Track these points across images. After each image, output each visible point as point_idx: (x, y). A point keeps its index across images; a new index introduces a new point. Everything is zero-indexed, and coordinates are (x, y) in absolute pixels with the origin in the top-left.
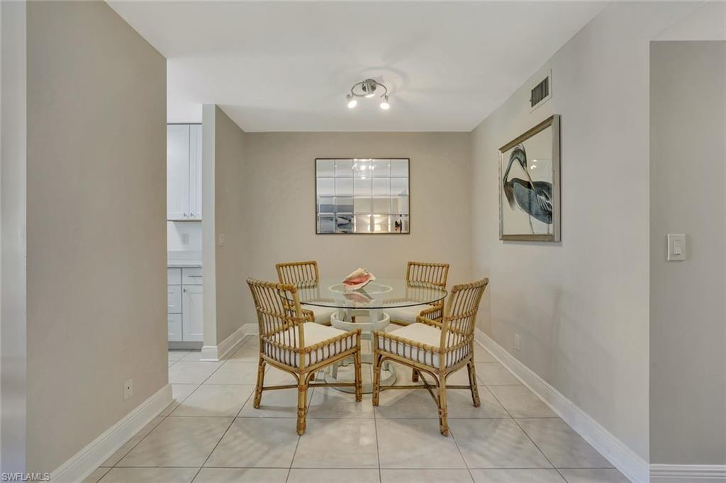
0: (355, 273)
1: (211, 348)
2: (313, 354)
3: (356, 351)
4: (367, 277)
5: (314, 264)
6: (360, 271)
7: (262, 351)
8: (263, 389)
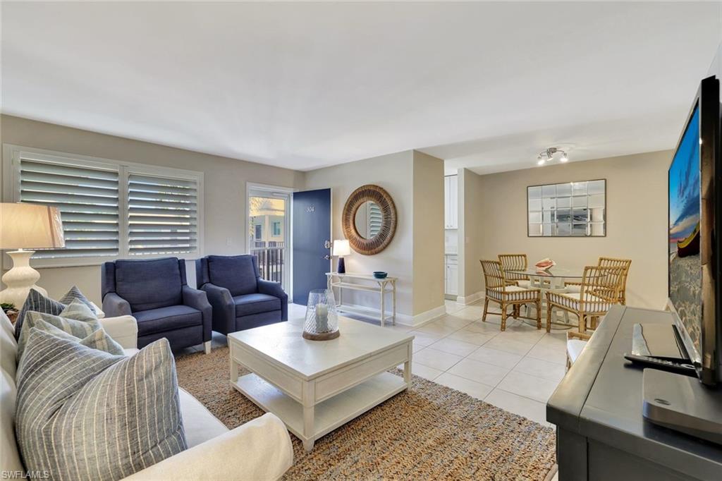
0: (543, 261)
1: (461, 298)
2: (510, 296)
3: (537, 301)
4: (551, 263)
5: (525, 256)
6: (547, 259)
7: (487, 294)
8: (487, 313)
